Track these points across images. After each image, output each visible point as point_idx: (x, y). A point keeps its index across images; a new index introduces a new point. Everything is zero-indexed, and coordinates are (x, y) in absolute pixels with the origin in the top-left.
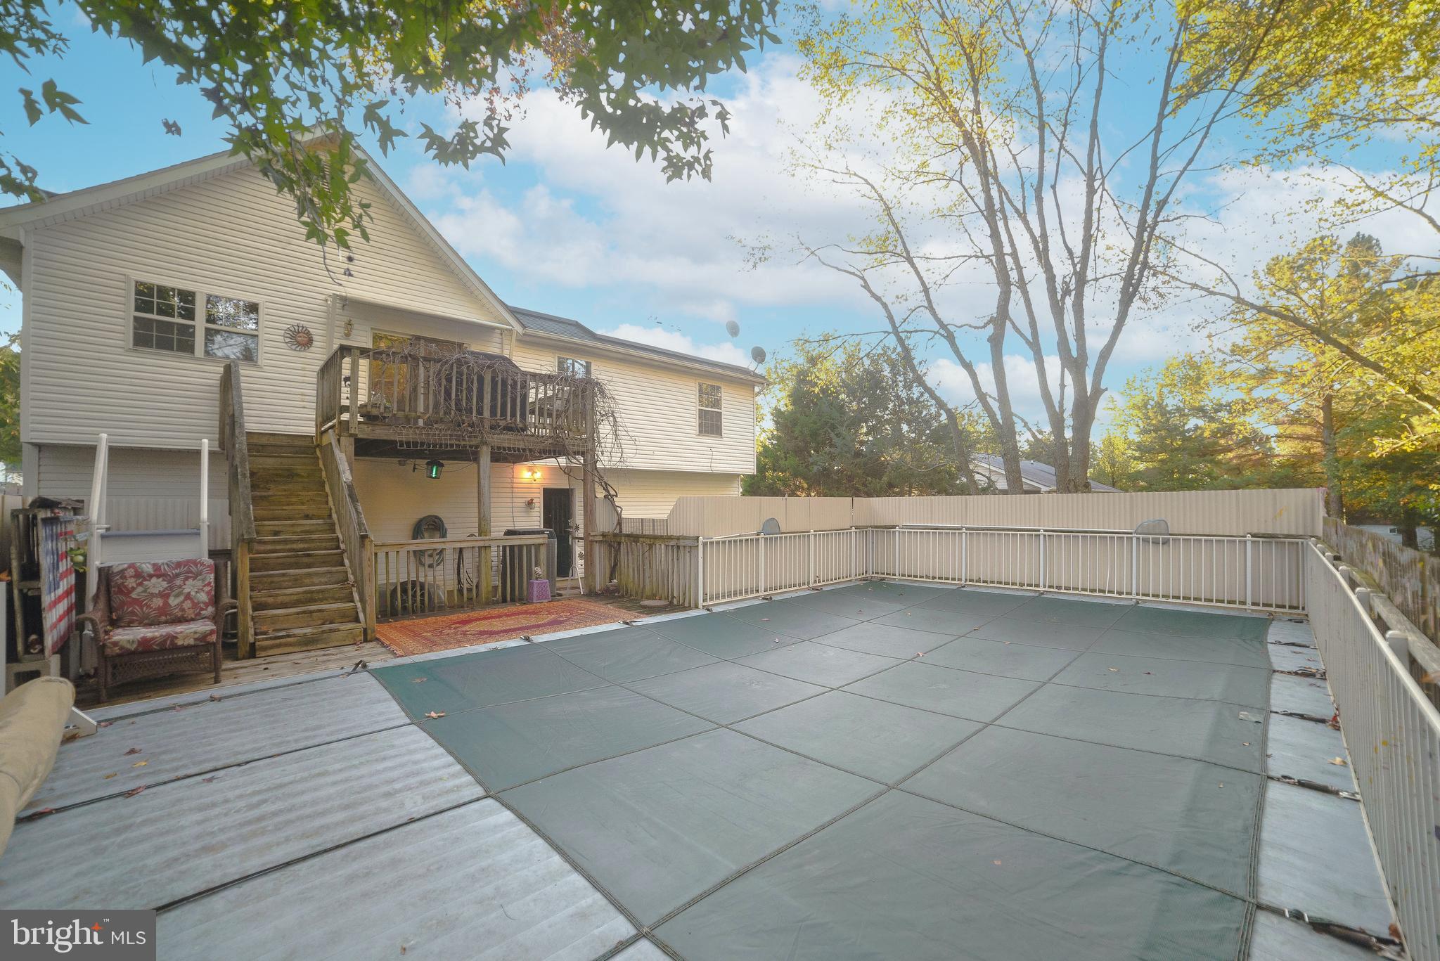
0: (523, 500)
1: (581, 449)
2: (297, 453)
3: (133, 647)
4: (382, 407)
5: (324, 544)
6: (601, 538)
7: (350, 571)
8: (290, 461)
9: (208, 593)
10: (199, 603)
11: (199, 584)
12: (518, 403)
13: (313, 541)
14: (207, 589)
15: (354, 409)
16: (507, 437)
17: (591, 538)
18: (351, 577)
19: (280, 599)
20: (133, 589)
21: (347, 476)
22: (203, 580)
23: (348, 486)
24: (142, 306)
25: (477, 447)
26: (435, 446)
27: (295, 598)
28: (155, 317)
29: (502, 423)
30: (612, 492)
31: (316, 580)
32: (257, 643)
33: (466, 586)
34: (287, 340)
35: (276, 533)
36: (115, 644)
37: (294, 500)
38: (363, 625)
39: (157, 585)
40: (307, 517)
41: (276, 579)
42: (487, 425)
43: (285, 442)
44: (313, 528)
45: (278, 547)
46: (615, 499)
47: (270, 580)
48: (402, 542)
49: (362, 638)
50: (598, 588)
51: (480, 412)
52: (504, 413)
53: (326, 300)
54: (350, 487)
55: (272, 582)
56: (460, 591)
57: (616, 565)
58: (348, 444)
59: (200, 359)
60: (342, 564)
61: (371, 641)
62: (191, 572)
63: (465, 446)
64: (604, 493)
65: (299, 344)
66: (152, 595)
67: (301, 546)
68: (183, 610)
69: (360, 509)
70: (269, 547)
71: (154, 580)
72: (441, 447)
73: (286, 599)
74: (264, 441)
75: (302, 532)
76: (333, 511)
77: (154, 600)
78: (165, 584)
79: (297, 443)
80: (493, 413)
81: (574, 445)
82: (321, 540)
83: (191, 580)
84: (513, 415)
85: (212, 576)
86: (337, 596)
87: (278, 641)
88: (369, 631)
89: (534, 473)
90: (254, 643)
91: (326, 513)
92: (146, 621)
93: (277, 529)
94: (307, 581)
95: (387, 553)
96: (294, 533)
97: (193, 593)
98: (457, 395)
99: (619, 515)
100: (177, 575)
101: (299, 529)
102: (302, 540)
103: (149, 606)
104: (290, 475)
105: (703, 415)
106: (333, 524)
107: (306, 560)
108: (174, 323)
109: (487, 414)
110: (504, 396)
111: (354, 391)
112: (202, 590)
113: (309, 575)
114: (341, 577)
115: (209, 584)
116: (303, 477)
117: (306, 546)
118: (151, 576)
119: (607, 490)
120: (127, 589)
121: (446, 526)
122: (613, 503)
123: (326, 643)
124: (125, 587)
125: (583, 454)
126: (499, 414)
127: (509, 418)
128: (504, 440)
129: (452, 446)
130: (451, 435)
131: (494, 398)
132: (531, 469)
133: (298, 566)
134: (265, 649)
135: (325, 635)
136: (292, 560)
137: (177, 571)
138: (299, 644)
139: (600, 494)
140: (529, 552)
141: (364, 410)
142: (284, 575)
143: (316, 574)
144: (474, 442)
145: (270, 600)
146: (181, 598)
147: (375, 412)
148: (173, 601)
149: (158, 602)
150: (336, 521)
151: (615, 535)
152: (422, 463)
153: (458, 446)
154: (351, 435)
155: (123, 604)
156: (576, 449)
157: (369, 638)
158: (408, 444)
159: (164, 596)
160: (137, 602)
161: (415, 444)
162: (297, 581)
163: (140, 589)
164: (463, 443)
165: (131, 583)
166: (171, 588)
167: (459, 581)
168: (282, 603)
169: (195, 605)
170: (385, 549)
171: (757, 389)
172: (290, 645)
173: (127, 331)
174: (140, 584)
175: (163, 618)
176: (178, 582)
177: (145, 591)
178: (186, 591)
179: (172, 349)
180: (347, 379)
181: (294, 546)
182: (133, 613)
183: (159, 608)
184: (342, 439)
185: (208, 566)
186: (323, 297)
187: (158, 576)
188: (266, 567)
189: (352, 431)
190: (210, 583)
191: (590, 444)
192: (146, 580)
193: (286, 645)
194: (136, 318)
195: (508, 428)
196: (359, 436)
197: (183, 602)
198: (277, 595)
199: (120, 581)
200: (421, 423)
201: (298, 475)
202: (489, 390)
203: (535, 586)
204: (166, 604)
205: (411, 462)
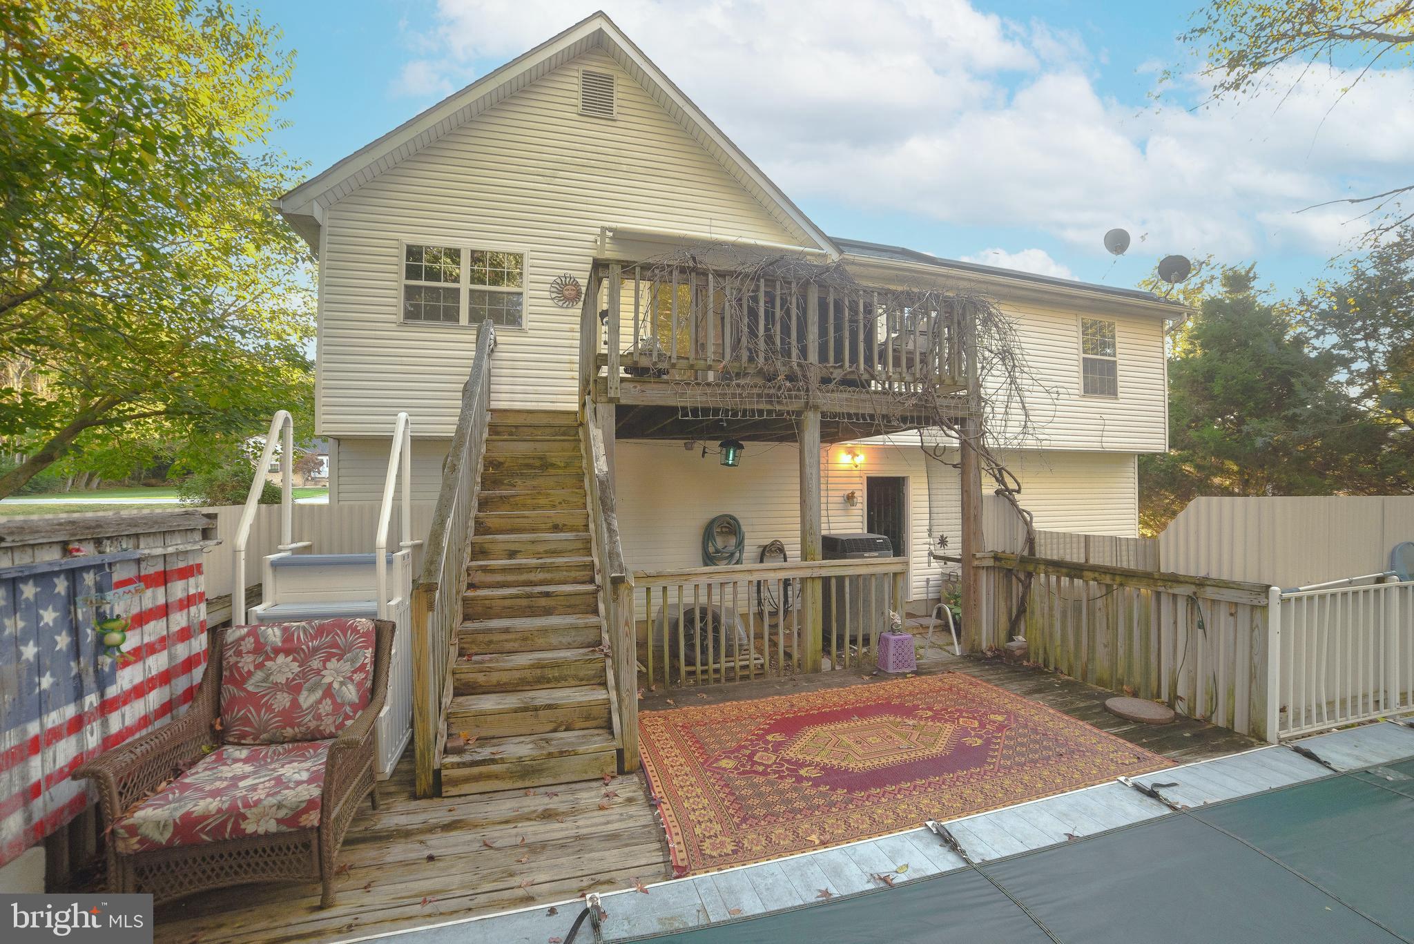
0: (841, 493)
1: (960, 414)
2: (556, 435)
3: (163, 838)
4: (655, 354)
5: (573, 574)
6: (990, 563)
7: (604, 624)
8: (545, 446)
9: (359, 685)
10: (343, 705)
11: (346, 667)
12: (861, 337)
13: (557, 568)
14: (358, 677)
15: (613, 359)
16: (845, 395)
17: (976, 563)
18: (606, 636)
19: (495, 677)
20: (250, 673)
21: (601, 466)
22: (353, 661)
23: (601, 483)
24: (412, 272)
25: (799, 413)
26: (735, 414)
27: (517, 675)
28: (423, 283)
29: (837, 374)
30: (1012, 485)
31: (554, 640)
32: (444, 772)
33: (767, 609)
34: (554, 295)
35: (512, 554)
36: (133, 830)
37: (542, 501)
38: (617, 743)
39: (284, 668)
40: (556, 528)
41: (496, 637)
42: (814, 375)
43: (545, 420)
44: (560, 546)
45: (511, 578)
46: (1017, 496)
47: (487, 638)
48: (687, 570)
49: (614, 768)
50: (984, 646)
51: (804, 352)
52: (839, 358)
53: (596, 242)
54: (604, 485)
55: (491, 642)
56: (760, 615)
57: (1022, 610)
58: (607, 413)
59: (463, 327)
60: (596, 612)
61: (630, 773)
62: (336, 646)
63: (780, 413)
64: (996, 486)
65: (566, 299)
66: (276, 687)
67: (541, 576)
68: (318, 717)
69: (615, 524)
70: (499, 578)
71: (281, 659)
72: (744, 414)
73: (505, 677)
74: (520, 420)
75: (546, 552)
76: (591, 519)
77: (279, 696)
78: (295, 667)
79: (557, 422)
80: (823, 357)
81: (948, 407)
82: (569, 568)
83: (334, 660)
84: (854, 359)
85: (369, 652)
86: (582, 674)
87: (476, 770)
88: (627, 755)
89: (855, 455)
90: (440, 770)
91: (580, 522)
92: (264, 736)
93: (513, 547)
94: (541, 641)
95: (665, 588)
96: (538, 555)
97: (336, 685)
98: (767, 329)
99: (1028, 524)
100: (315, 650)
101: (541, 548)
102: (542, 568)
103: (269, 709)
104: (545, 465)
105: (1089, 366)
106: (589, 541)
107: (543, 602)
108: (440, 288)
109: (813, 357)
110: (838, 328)
111: (615, 331)
112: (351, 679)
113: (544, 631)
114: (591, 636)
115: (362, 668)
116: (559, 467)
117: (548, 576)
118: (277, 651)
119: (1001, 481)
120: (241, 674)
121: (744, 528)
122: (1013, 503)
123: (555, 776)
124: (238, 669)
125: (962, 421)
126: (832, 359)
127: (847, 364)
128: (838, 401)
129: (761, 412)
130: (759, 396)
131: (823, 332)
132: (851, 451)
133: (532, 612)
134: (455, 782)
135: (553, 762)
136: (524, 602)
137: (316, 643)
138: (511, 775)
139: (989, 487)
140: (880, 589)
141: (629, 361)
142: (506, 631)
143: (555, 630)
144: (795, 406)
145: (481, 678)
146: (319, 694)
147: (644, 362)
148: (307, 699)
149: (282, 700)
150: (593, 535)
151: (1023, 560)
152: (714, 445)
153: (770, 412)
154: (611, 400)
155: (233, 700)
156: (952, 413)
157: (627, 767)
158: (695, 411)
159: (294, 688)
160: (254, 699)
161: (706, 411)
162: (527, 642)
163: (259, 675)
164: (778, 408)
165: (247, 663)
166: (304, 675)
167: (760, 603)
168: (498, 684)
169: (337, 707)
170: (662, 582)
171: (1169, 323)
172: (496, 777)
173: (397, 301)
174: (260, 666)
175: (289, 732)
176: (316, 664)
177: (265, 680)
178: (327, 680)
179: (438, 319)
180: (604, 314)
181: (532, 577)
182: (246, 721)
183: (283, 712)
184: (599, 406)
185: (365, 635)
186: (592, 238)
187: (287, 652)
188: (488, 614)
189: (612, 394)
190: (363, 666)
191: (973, 404)
192: (269, 658)
193: (489, 777)
194: (407, 287)
195: (847, 382)
196: (623, 402)
197: (319, 702)
198: (490, 670)
199: (233, 660)
200: (711, 376)
201: (553, 465)
202: (816, 319)
203: (892, 645)
204: (295, 704)
205: (699, 445)
